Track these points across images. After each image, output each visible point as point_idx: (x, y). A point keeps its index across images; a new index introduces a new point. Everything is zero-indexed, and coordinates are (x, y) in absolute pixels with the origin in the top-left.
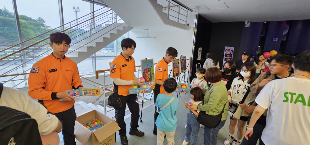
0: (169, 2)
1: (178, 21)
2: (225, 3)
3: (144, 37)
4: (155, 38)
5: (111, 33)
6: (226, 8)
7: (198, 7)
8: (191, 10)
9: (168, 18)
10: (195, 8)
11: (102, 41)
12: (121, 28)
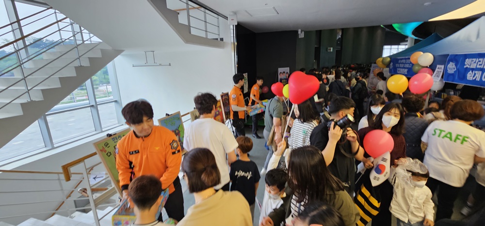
0: (187, 4)
1: (207, 35)
2: (274, 8)
3: (147, 64)
4: (170, 65)
5: (75, 67)
6: (276, 14)
7: (235, 13)
8: (226, 18)
9: (190, 33)
10: (231, 13)
11: (58, 85)
12: (98, 54)
